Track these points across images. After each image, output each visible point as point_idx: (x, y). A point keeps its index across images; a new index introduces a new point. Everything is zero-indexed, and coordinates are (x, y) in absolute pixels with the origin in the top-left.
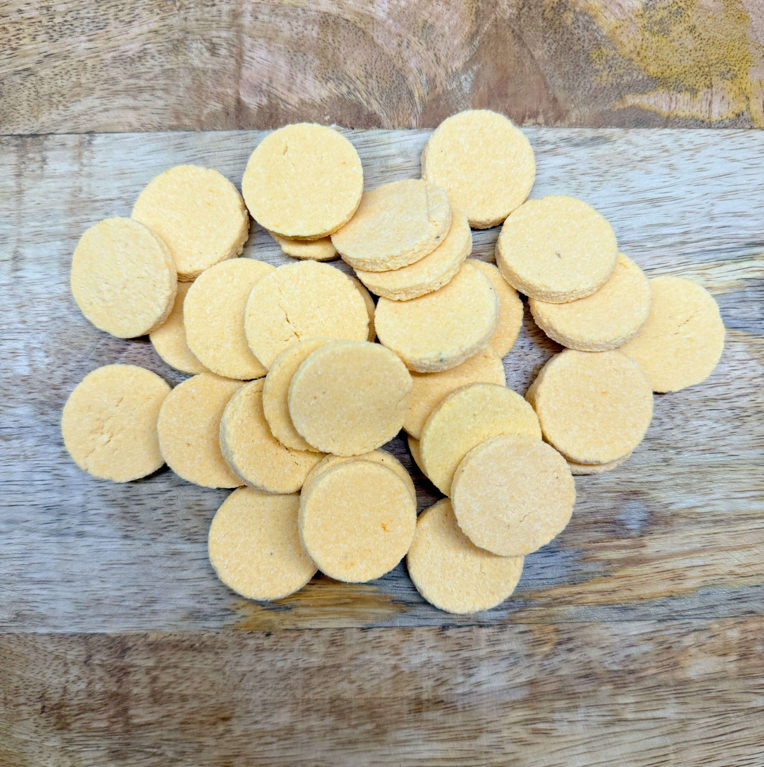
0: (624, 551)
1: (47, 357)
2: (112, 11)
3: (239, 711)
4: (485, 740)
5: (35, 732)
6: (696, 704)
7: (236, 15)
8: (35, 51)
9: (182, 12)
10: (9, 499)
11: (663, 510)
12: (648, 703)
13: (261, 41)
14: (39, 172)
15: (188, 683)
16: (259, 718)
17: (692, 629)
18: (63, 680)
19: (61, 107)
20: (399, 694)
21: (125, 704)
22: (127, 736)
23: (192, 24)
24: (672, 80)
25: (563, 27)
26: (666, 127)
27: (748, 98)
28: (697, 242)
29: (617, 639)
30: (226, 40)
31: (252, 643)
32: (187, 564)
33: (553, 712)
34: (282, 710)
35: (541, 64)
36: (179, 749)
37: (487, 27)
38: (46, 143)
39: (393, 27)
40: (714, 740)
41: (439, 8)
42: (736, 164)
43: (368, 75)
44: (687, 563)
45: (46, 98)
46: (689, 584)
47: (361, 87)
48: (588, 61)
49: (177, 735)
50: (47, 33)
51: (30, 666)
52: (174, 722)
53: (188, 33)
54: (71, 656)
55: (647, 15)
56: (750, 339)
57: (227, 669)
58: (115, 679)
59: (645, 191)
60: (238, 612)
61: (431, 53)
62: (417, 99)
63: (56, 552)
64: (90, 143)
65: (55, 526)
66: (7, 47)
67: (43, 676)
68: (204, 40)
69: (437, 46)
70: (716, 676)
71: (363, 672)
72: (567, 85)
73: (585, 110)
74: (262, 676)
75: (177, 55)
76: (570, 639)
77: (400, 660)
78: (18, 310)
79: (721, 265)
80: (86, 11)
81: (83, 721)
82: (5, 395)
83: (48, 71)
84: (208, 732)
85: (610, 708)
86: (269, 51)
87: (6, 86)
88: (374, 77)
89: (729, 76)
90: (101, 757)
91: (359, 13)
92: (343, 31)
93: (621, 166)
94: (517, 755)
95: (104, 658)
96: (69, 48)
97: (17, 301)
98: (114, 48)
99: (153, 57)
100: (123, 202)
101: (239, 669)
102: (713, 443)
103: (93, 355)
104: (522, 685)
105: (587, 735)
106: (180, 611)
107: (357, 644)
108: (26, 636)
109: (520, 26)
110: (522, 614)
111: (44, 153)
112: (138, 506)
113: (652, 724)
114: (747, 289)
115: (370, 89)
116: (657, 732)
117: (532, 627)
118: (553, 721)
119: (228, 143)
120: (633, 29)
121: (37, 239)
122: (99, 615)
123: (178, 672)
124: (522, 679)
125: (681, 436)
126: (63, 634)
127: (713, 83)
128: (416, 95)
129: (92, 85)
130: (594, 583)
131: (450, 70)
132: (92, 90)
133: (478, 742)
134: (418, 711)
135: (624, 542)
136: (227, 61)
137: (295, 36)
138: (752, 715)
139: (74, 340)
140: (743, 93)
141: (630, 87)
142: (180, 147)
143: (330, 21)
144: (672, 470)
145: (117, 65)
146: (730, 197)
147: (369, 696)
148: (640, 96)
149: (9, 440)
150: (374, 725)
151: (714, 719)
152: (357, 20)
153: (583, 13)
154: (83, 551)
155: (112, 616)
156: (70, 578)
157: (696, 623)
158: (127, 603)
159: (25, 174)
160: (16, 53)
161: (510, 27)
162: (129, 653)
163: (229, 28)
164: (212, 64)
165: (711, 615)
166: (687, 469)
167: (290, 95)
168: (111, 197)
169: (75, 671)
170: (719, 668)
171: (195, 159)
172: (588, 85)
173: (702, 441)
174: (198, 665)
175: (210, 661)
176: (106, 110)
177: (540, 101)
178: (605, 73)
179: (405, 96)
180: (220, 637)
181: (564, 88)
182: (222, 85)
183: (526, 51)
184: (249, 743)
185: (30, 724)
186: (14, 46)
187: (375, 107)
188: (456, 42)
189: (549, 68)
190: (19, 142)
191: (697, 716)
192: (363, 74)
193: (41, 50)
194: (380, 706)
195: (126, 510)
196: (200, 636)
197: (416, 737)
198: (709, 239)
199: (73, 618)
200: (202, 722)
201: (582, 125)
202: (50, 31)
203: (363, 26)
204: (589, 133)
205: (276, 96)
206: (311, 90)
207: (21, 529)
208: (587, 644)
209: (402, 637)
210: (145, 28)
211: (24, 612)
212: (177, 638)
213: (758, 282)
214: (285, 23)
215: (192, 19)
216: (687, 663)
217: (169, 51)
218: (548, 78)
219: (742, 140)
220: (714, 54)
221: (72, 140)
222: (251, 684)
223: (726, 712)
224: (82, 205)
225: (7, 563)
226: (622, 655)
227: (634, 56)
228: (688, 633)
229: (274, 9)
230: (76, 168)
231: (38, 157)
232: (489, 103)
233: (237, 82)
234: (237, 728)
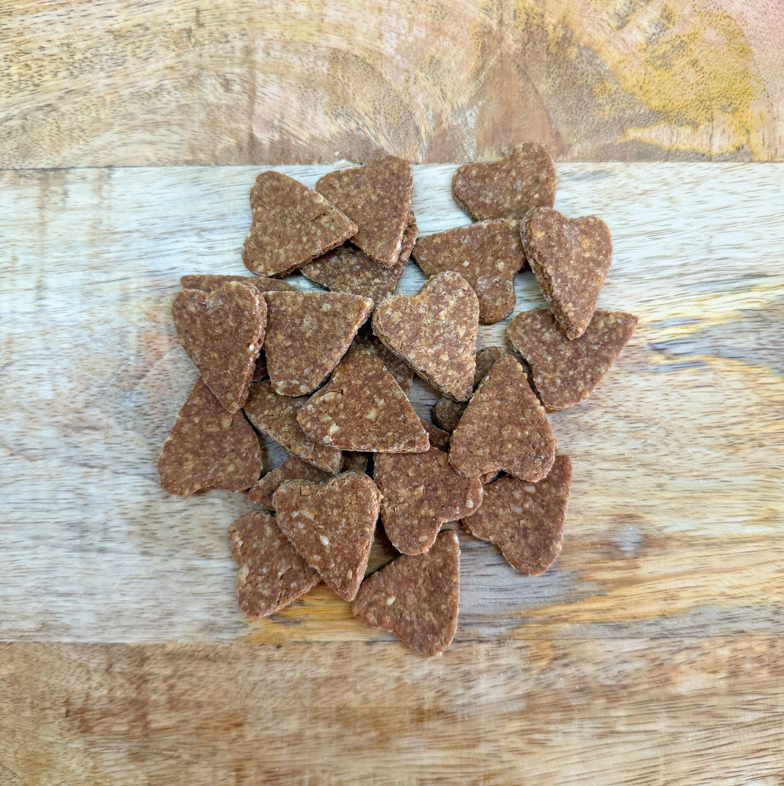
0: (618, 572)
1: (70, 382)
2: (130, 48)
3: (250, 718)
4: (483, 749)
5: (60, 734)
6: (685, 718)
7: (248, 51)
8: (56, 88)
9: (197, 49)
10: (35, 516)
11: (657, 533)
12: (639, 717)
13: (273, 77)
14: (60, 205)
15: (203, 691)
16: (270, 724)
17: (683, 647)
18: (86, 686)
19: (81, 142)
20: (401, 704)
21: (145, 710)
22: (146, 739)
23: (206, 60)
24: (674, 114)
25: (567, 62)
26: (666, 160)
27: (748, 132)
28: (695, 273)
29: (611, 656)
30: (239, 75)
31: (263, 654)
32: (202, 579)
33: (548, 723)
34: (292, 718)
35: (545, 99)
36: (194, 752)
37: (492, 61)
38: (67, 176)
39: (401, 63)
40: (703, 752)
41: (446, 44)
42: (735, 196)
43: (377, 111)
44: (680, 584)
45: (67, 133)
46: (681, 604)
47: (370, 123)
48: (592, 95)
49: (194, 739)
50: (68, 69)
51: (56, 673)
52: (190, 727)
53: (203, 69)
54: (93, 664)
55: (650, 49)
56: (745, 368)
57: (240, 678)
58: (135, 686)
59: (644, 224)
60: (250, 625)
61: (437, 89)
62: (423, 135)
63: (80, 567)
64: (109, 176)
65: (78, 542)
66: (30, 83)
67: (68, 682)
68: (218, 76)
69: (444, 82)
70: (707, 692)
71: (368, 683)
72: (570, 119)
73: (587, 144)
74: (273, 685)
75: (192, 91)
76: (565, 655)
77: (404, 672)
78: (42, 337)
79: (719, 296)
80: (104, 48)
81: (105, 725)
82: (31, 418)
83: (69, 107)
84: (221, 737)
85: (604, 720)
86: (281, 87)
87: (29, 122)
88: (382, 113)
89: (730, 109)
90: (121, 758)
91: (368, 49)
92: (352, 67)
93: (622, 199)
94: (514, 764)
95: (124, 667)
96: (89, 84)
97: (41, 328)
98: (132, 84)
99: (169, 93)
100: (142, 235)
101: (251, 678)
102: (706, 469)
103: (113, 381)
104: (519, 698)
105: (581, 746)
106: (195, 623)
107: (363, 656)
108: (52, 645)
109: (525, 61)
110: (520, 631)
111: (66, 186)
112: (157, 525)
113: (643, 737)
114: (744, 320)
115: (378, 125)
116: (648, 744)
117: (529, 643)
118: (548, 732)
119: (242, 178)
120: (636, 63)
121: (60, 269)
122: (119, 626)
123: (194, 680)
124: (519, 692)
125: (675, 462)
126: (86, 644)
127: (714, 117)
128: (423, 130)
129: (112, 121)
130: (589, 602)
131: (455, 106)
132: (110, 125)
133: (476, 751)
134: (420, 720)
135: (619, 563)
136: (240, 97)
137: (305, 72)
138: (741, 730)
139: (95, 366)
140: (743, 126)
141: (632, 121)
142: (195, 181)
143: (340, 57)
144: (667, 495)
145: (135, 100)
146: (728, 229)
147: (373, 706)
148: (642, 130)
149: (35, 460)
150: (378, 733)
151: (703, 732)
152: (366, 55)
153: (587, 48)
154: (104, 566)
155: (131, 627)
156: (93, 591)
157: (687, 642)
158: (146, 615)
159: (48, 206)
160: (39, 89)
161: (515, 62)
162: (149, 662)
163: (242, 63)
164: (226, 99)
165: (702, 634)
166: (682, 494)
167: (301, 131)
168: (130, 229)
169: (97, 678)
170: (709, 685)
171: (210, 194)
172: (591, 119)
173: (696, 467)
174: (212, 674)
175: (223, 671)
176: (125, 145)
177: (544, 136)
178: (608, 107)
179: (412, 132)
180: (234, 648)
181: (567, 122)
182: (235, 121)
183: (530, 86)
184: (261, 748)
185: (55, 727)
186: (37, 82)
187: (383, 143)
188: (462, 77)
189: (552, 103)
190: (42, 175)
191: (688, 730)
192: (371, 110)
193: (62, 86)
194: (383, 715)
195: (145, 527)
196: (214, 647)
197: (417, 744)
198: (707, 271)
199: (96, 628)
200: (216, 728)
201: (584, 159)
202: (71, 68)
203: (372, 62)
204: (591, 167)
205: (287, 131)
206: (322, 126)
207: (46, 545)
208: (582, 660)
209: (405, 651)
210: (161, 64)
211: (50, 623)
212: (193, 649)
213: (755, 313)
214: (296, 59)
215: (207, 55)
216: (678, 679)
217: (184, 87)
218: (551, 113)
219: (742, 173)
220: (715, 87)
221: (92, 174)
222: (262, 692)
223: (716, 726)
224: (102, 236)
225: (34, 577)
226: (615, 671)
227: (636, 90)
228: (680, 651)
229: (286, 45)
230: (96, 201)
231: (60, 190)
232: (493, 139)
233: (250, 118)
234: (250, 734)
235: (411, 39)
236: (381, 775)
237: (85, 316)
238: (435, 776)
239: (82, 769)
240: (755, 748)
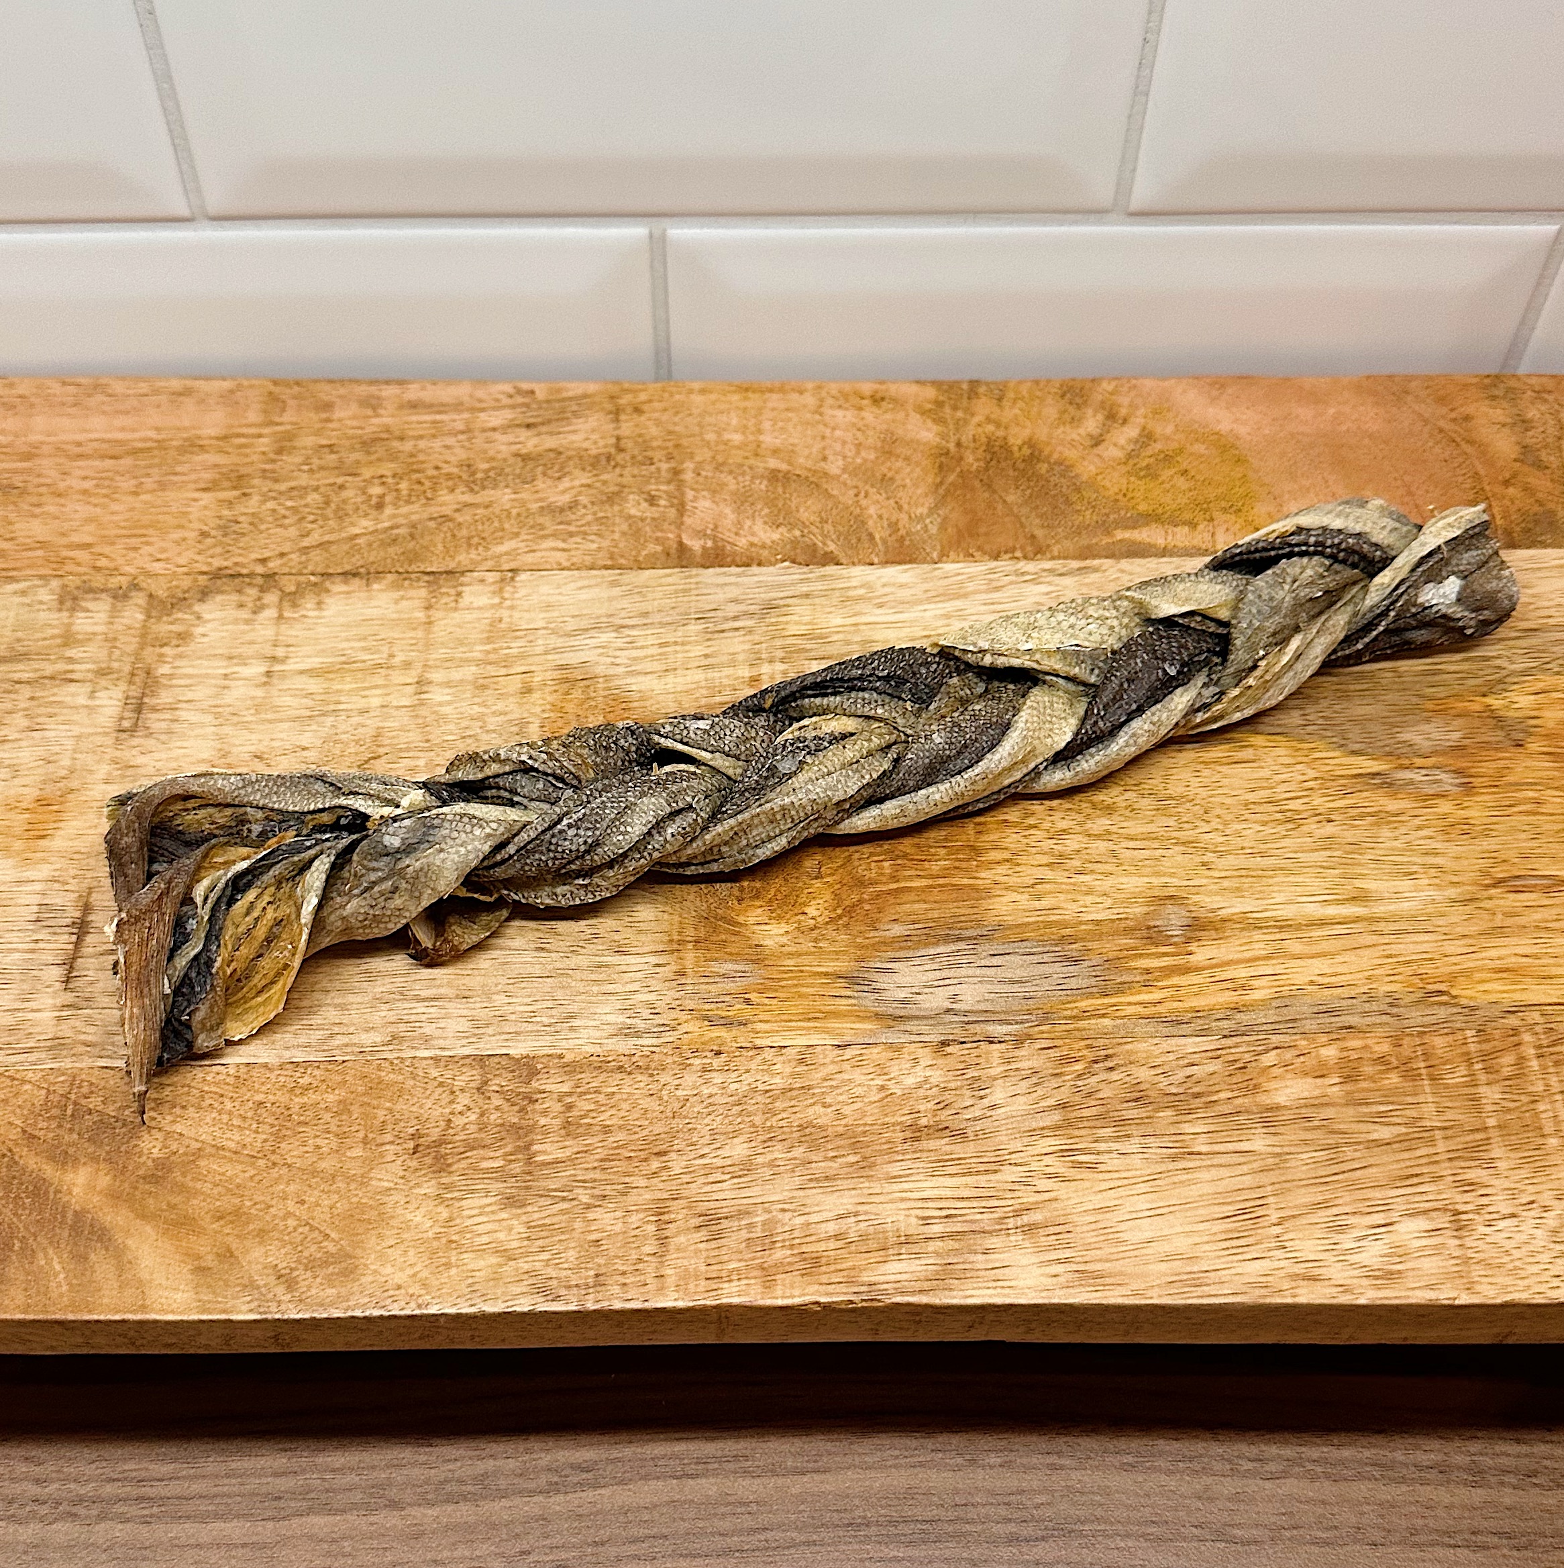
0: (1166, 959)
2: (540, 469)
3: (679, 1144)
4: (1010, 1174)
6: (1293, 1134)
7: (676, 472)
8: (452, 501)
9: (618, 470)
11: (1209, 915)
13: (704, 493)
14: (452, 605)
15: (613, 1112)
17: (1271, 1046)
18: (447, 1111)
19: (481, 549)
20: (889, 1120)
21: (528, 1139)
22: (527, 1178)
23: (628, 480)
24: (1165, 516)
25: (1036, 476)
26: (1162, 556)
29: (1171, 1057)
30: (665, 492)
31: (697, 1062)
33: (1096, 1140)
35: (1014, 507)
36: (597, 1192)
37: (952, 477)
39: (848, 481)
41: (899, 464)
43: (823, 521)
44: (1252, 971)
45: (464, 540)
46: (1257, 995)
47: (816, 531)
48: (1068, 502)
49: (597, 1175)
50: (467, 486)
51: (404, 1097)
52: (592, 1161)
53: (623, 487)
54: (460, 1082)
55: (1131, 462)
56: (1294, 744)
57: (664, 1093)
58: (516, 1108)
61: (892, 502)
62: (878, 540)
64: (513, 579)
66: (421, 497)
67: (420, 1107)
68: (642, 493)
69: (898, 496)
70: (1314, 1101)
71: (840, 1094)
72: (1045, 524)
73: (1068, 545)
74: (711, 1101)
75: (611, 506)
76: (1108, 1057)
77: (888, 1080)
80: (510, 468)
81: (470, 1161)
85: (1174, 1138)
86: (713, 502)
87: (419, 531)
88: (829, 522)
89: (1231, 511)
90: (490, 1204)
91: (811, 470)
92: (793, 484)
95: (504, 1084)
96: (491, 499)
98: (541, 500)
99: (585, 507)
100: (549, 631)
101: (679, 1093)
102: (1262, 846)
104: (1049, 1110)
105: (1148, 1171)
106: (605, 1027)
107: (833, 1062)
108: (403, 1061)
109: (988, 476)
110: (1043, 1029)
111: (460, 588)
113: (1238, 1159)
115: (825, 533)
116: (1245, 1168)
117: (1056, 1043)
118: (1099, 1151)
119: (669, 580)
120: (1115, 474)
121: (448, 664)
122: (500, 1034)
123: (601, 1098)
124: (1051, 1102)
125: (1221, 840)
126: (453, 1057)
127: (1214, 517)
128: (877, 537)
129: (517, 530)
130: (1131, 994)
131: (913, 515)
132: (516, 534)
133: (1000, 1177)
134: (918, 1138)
135: (1163, 949)
136: (666, 510)
137: (741, 489)
138: (1376, 1149)
141: (1117, 524)
142: (614, 584)
143: (780, 476)
144: (1215, 874)
145: (545, 513)
147: (852, 1121)
148: (1130, 531)
150: (858, 1157)
151: (1322, 1153)
152: (809, 475)
153: (1058, 463)
155: (518, 1034)
156: (467, 993)
157: (1276, 1040)
158: (539, 1019)
159: (436, 606)
160: (433, 502)
161: (977, 477)
162: (539, 1076)
163: (669, 483)
164: (652, 512)
165: (1294, 1030)
166: (1235, 873)
167: (738, 538)
168: (536, 627)
169: (463, 1100)
170: (1316, 1093)
171: (631, 594)
172: (1069, 523)
173: (1248, 844)
174: (626, 1089)
175: (641, 1085)
176: (532, 551)
177: (1016, 539)
178: (1088, 513)
179: (864, 537)
180: (656, 1056)
181: (1043, 526)
182: (661, 531)
183: (997, 497)
185: (397, 1168)
186: (430, 496)
187: (832, 547)
188: (919, 491)
189: (1025, 510)
190: (431, 578)
191: (1298, 1150)
192: (817, 519)
193: (460, 501)
194: (865, 1134)
196: (630, 1056)
197: (915, 1171)
199: (467, 1038)
201: (1065, 558)
202: (471, 484)
203: (816, 480)
204: (1075, 564)
205: (722, 539)
206: (761, 534)
208: (1131, 1062)
209: (891, 1055)
210: (577, 483)
211: (402, 1034)
212: (601, 1058)
214: (730, 478)
215: (628, 475)
216: (1270, 1086)
217: (602, 502)
218: (1022, 519)
220: (1211, 493)
221: (492, 577)
223: (1336, 1145)
224: (501, 633)
225: (388, 980)
226: (1181, 1075)
227: (1120, 497)
228: (1267, 1051)
229: (719, 467)
230: (497, 600)
231: (452, 591)
232: (959, 542)
233: (679, 527)
234: (677, 1164)
235: (859, 461)
236: (866, 1213)
237: (476, 709)
238: (944, 1213)
239: (430, 1223)
240: (1402, 1173)
